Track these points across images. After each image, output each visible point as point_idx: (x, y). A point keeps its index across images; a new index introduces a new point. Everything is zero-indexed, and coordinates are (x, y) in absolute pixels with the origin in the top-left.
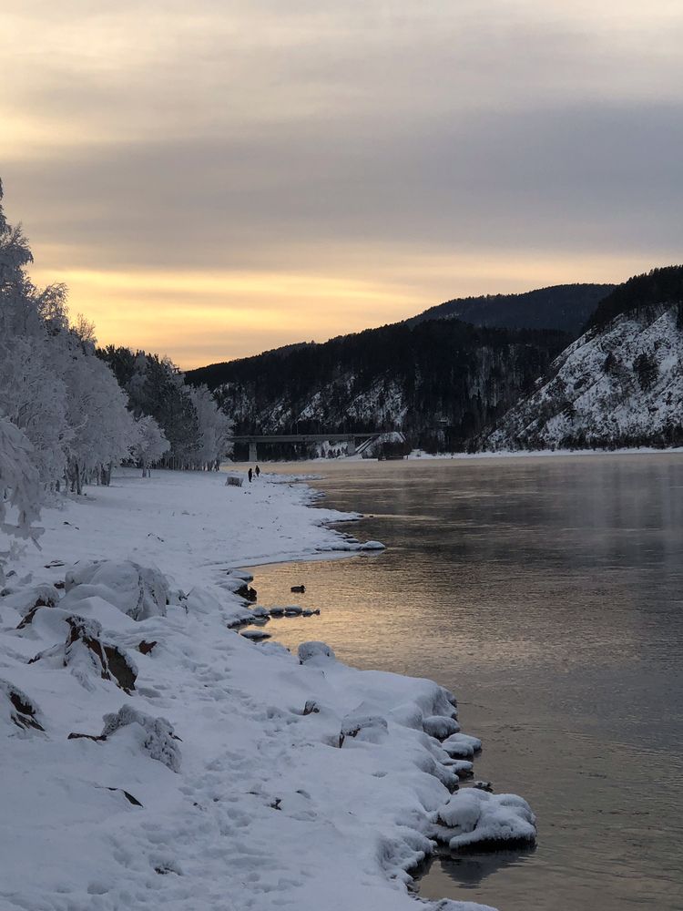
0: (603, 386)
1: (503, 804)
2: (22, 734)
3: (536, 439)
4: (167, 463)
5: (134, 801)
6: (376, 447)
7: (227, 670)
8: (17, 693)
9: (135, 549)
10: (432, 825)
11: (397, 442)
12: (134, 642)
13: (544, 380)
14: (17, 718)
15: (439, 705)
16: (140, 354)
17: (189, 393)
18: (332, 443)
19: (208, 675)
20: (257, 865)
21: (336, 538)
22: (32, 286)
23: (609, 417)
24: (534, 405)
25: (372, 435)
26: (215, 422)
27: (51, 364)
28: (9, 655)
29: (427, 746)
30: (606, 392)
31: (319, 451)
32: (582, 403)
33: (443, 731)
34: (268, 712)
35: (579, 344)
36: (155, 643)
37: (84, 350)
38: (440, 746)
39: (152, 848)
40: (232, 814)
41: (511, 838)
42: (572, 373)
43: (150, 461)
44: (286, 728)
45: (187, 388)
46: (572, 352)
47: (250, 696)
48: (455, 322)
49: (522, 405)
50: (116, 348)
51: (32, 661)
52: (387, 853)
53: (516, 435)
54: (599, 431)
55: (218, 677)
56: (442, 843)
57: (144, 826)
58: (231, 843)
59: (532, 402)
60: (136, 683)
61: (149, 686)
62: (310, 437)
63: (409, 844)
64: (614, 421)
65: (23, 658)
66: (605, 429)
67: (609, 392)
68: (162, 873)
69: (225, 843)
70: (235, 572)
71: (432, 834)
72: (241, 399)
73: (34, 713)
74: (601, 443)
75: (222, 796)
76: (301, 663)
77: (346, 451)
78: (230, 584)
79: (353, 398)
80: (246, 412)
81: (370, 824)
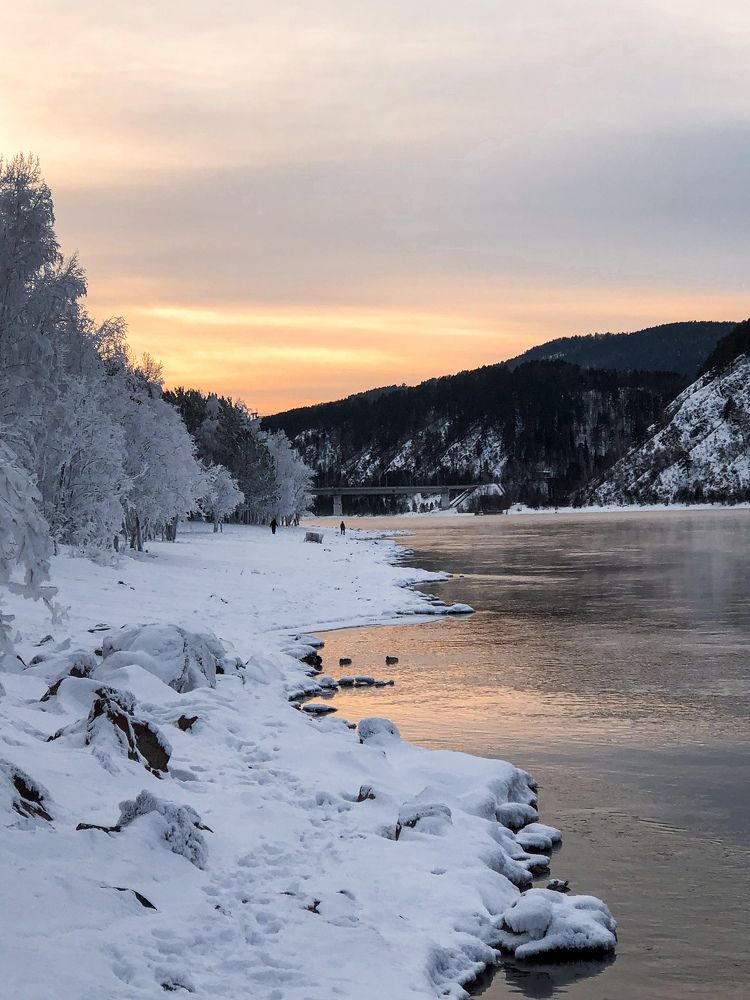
0: (723, 434)
1: (578, 907)
2: (23, 824)
3: (648, 491)
4: (240, 517)
5: (146, 903)
6: (473, 500)
7: (275, 750)
8: (22, 777)
9: (195, 612)
10: (496, 931)
11: (496, 495)
12: (173, 717)
13: (657, 427)
14: (20, 804)
15: (516, 789)
16: (212, 397)
17: (265, 441)
18: (424, 496)
19: (253, 755)
20: (282, 980)
21: (420, 600)
22: (90, 321)
23: (729, 468)
24: (646, 455)
25: (468, 487)
26: (294, 471)
27: (109, 407)
28: (27, 732)
29: (498, 838)
30: (725, 441)
31: (410, 505)
32: (699, 453)
33: (519, 820)
34: (317, 797)
35: (695, 387)
36: (196, 718)
37: (150, 392)
38: (512, 838)
39: (160, 960)
40: (261, 919)
41: (586, 947)
42: (688, 420)
43: (222, 515)
44: (336, 816)
45: (263, 435)
46: (689, 396)
47: (298, 780)
48: (559, 363)
49: (633, 454)
50: (185, 391)
51: (51, 738)
52: (440, 964)
53: (626, 488)
54: (717, 484)
55: (266, 758)
56: (506, 952)
57: (155, 933)
58: (256, 953)
59: (644, 451)
60: (170, 764)
61: (184, 767)
62: (399, 490)
63: (468, 954)
64: (735, 472)
65: (42, 735)
66: (724, 481)
67: (729, 441)
68: (171, 989)
69: (248, 952)
70: (304, 638)
71: (496, 941)
72: (325, 447)
73: (42, 799)
74: (720, 497)
75: (252, 897)
76: (361, 742)
77: (439, 505)
78: (299, 651)
79: (447, 447)
80: (331, 461)
81: (423, 930)
